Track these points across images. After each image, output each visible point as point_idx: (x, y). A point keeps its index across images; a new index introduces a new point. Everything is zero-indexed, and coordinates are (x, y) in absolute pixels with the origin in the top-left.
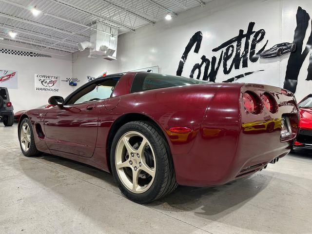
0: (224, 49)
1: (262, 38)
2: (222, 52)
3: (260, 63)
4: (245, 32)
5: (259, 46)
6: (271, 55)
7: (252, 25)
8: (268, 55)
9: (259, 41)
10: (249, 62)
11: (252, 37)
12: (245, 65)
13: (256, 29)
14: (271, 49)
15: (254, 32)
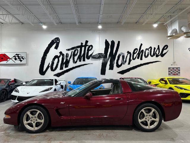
0: (73, 50)
1: (92, 49)
2: (72, 52)
3: (91, 60)
4: (84, 44)
5: (90, 53)
6: (96, 57)
7: (87, 42)
8: (95, 57)
9: (90, 50)
12: (84, 60)
13: (89, 44)
14: (96, 55)
15: (88, 45)
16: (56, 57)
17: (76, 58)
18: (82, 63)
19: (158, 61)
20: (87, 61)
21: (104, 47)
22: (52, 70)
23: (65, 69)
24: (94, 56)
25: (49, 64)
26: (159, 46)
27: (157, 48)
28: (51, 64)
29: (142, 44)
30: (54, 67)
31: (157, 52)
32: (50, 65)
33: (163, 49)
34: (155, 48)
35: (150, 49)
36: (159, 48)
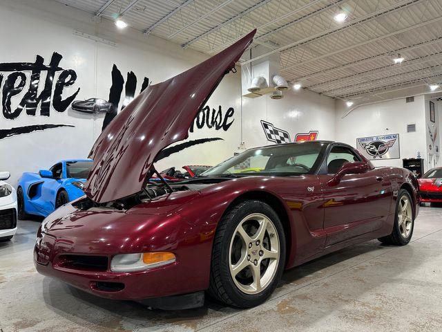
0: (6, 75)
1: (72, 82)
2: (2, 77)
5: (66, 93)
6: (86, 108)
8: (82, 108)
9: (68, 84)
10: (52, 109)
11: (57, 74)
12: (45, 112)
14: (87, 101)
15: (61, 69)
18: (38, 119)
19: (219, 139)
20: (55, 116)
21: (110, 84)
24: (83, 105)
26: (220, 107)
27: (217, 111)
31: (218, 120)
33: (227, 116)
34: (214, 111)
35: (206, 111)
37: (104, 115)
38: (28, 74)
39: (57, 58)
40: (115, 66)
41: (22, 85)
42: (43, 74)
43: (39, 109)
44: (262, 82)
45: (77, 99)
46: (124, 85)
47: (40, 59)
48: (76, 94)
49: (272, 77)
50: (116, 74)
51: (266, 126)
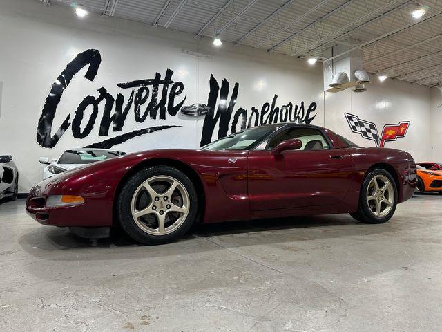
0: (136, 89)
1: (180, 92)
2: (133, 92)
3: (179, 118)
4: (163, 78)
5: (177, 100)
6: (191, 112)
8: (188, 112)
9: (177, 94)
10: (167, 114)
11: (170, 86)
12: (163, 117)
13: (175, 78)
14: (192, 106)
15: (173, 82)
16: (89, 100)
17: (143, 108)
18: (158, 122)
20: (169, 119)
21: (208, 91)
22: (77, 134)
23: (112, 134)
24: (188, 110)
25: (69, 117)
26: (303, 103)
27: (300, 106)
28: (73, 117)
29: (276, 96)
30: (83, 126)
31: (300, 115)
32: (70, 121)
33: (310, 110)
34: (297, 107)
36: (302, 107)
37: (204, 116)
38: (151, 88)
39: (170, 73)
40: (212, 76)
41: (147, 96)
42: (161, 87)
43: (158, 114)
44: (343, 78)
45: (185, 105)
46: (219, 91)
47: (158, 75)
48: (184, 101)
49: (353, 72)
50: (213, 82)
51: (350, 118)
